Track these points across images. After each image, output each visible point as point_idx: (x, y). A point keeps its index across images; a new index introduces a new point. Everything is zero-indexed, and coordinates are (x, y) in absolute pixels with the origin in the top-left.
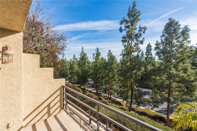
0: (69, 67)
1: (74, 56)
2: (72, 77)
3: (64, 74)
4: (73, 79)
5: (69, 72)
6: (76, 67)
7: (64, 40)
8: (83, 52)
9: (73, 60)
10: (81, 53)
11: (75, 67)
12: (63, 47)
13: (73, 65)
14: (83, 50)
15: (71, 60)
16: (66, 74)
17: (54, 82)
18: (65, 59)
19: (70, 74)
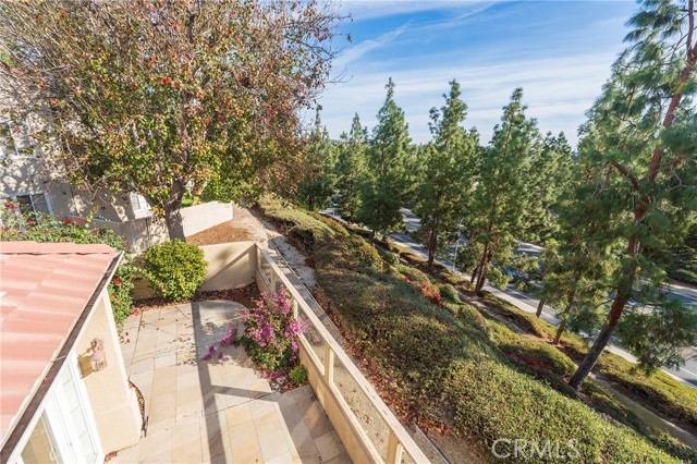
0: (337, 160)
2: (345, 198)
3: (320, 186)
4: (347, 205)
5: (335, 181)
6: (361, 165)
8: (389, 104)
9: (349, 137)
10: (382, 106)
11: (356, 161)
13: (349, 154)
14: (389, 95)
15: (343, 136)
16: (326, 186)
18: (325, 133)
19: (340, 186)
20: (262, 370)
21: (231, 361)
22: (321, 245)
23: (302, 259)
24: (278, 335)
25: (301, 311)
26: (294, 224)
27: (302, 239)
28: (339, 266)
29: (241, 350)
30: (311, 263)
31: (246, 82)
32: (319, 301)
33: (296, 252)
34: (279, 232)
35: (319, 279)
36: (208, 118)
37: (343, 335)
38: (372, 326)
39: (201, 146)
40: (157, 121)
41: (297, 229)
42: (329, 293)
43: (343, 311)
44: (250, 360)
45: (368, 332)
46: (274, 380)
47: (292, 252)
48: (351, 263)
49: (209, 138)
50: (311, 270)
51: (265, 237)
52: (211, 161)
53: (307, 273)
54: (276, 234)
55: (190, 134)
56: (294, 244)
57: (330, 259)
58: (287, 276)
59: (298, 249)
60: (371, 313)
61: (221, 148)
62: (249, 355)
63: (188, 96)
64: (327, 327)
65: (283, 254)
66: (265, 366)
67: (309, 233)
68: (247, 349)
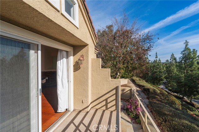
0: (165, 69)
1: (173, 55)
2: (169, 82)
3: (157, 77)
4: (170, 85)
5: (164, 76)
6: (175, 70)
7: (150, 40)
8: (187, 49)
9: (170, 61)
10: (183, 50)
11: (173, 69)
12: (149, 47)
13: (170, 67)
14: (186, 46)
15: (167, 61)
16: (159, 77)
17: (110, 81)
18: (159, 60)
19: (166, 78)
20: (129, 117)
21: (123, 112)
22: (152, 93)
23: (146, 97)
24: (134, 110)
25: (141, 105)
26: (144, 87)
27: (147, 91)
28: (158, 100)
29: (125, 111)
30: (148, 98)
31: (131, 53)
32: (149, 108)
33: (144, 95)
34: (140, 89)
35: (150, 102)
36: (123, 60)
37: (155, 118)
38: (165, 118)
39: (121, 66)
40: (114, 62)
41: (145, 88)
42: (151, 106)
43: (155, 111)
44: (127, 114)
45: (163, 120)
46: (132, 120)
47: (142, 94)
48: (163, 101)
49: (123, 64)
50: (148, 100)
51: (135, 89)
52: (123, 69)
53: (147, 101)
54: (139, 89)
55: (120, 64)
56: (144, 92)
57: (155, 98)
58: (140, 99)
59: (145, 94)
60: (165, 114)
61: (125, 66)
62: (127, 113)
63: (120, 57)
64: (150, 115)
65: (140, 94)
66: (130, 116)
67: (148, 89)
68: (127, 111)
